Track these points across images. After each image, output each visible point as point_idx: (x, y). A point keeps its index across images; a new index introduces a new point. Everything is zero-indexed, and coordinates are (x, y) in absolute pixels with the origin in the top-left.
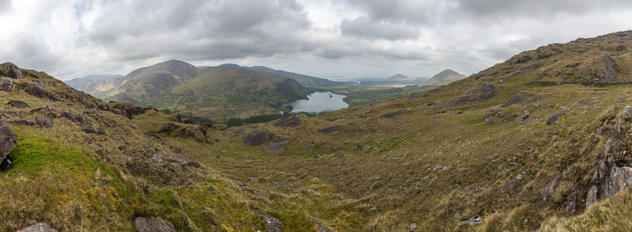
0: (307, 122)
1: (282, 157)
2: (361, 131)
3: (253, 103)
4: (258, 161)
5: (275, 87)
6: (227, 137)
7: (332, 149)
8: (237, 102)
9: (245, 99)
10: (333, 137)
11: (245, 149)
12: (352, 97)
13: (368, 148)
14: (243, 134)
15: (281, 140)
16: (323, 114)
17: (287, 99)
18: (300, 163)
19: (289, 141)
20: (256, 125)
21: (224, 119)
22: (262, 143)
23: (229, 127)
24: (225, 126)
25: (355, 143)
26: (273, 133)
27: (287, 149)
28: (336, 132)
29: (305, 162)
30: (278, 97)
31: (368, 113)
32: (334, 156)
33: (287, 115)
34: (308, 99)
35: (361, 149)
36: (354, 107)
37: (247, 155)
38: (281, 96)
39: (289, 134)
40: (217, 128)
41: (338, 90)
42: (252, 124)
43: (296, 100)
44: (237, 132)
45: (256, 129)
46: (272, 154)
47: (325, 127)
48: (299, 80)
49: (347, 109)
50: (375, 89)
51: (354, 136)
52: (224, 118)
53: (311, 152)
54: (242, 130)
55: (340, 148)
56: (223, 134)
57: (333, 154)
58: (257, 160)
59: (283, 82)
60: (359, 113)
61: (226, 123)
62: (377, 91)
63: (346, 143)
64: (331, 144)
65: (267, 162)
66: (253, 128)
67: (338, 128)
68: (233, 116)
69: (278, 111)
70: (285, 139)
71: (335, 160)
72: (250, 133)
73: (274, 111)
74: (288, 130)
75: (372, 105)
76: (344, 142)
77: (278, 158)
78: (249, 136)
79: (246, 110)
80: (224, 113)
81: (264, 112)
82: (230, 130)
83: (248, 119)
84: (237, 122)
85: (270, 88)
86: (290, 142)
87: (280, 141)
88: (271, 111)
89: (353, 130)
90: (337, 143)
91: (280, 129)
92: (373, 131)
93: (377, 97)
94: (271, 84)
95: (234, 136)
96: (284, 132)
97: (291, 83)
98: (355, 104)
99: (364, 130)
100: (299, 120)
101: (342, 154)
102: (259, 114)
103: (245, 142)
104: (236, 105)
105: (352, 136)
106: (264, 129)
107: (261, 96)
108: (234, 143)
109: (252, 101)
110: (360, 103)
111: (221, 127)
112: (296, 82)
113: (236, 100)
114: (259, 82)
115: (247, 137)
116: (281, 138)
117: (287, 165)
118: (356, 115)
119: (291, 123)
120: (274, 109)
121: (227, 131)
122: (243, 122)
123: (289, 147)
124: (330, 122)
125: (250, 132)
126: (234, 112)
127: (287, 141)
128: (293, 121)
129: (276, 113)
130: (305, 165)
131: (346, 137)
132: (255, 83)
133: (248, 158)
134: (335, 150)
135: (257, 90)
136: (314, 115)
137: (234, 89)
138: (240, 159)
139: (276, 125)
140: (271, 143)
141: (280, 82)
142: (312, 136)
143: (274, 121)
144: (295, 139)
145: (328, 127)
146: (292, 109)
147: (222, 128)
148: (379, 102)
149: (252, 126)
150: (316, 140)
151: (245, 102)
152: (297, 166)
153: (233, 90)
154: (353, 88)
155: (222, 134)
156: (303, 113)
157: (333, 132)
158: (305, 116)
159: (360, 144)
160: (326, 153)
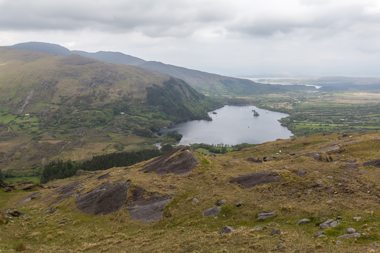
0: (208, 163)
1: (159, 232)
2: (319, 188)
3: (100, 128)
4: (110, 243)
5: (144, 96)
6: (42, 203)
7: (256, 217)
8: (64, 127)
9: (82, 121)
10: (260, 195)
11: (83, 222)
12: (301, 118)
13: (334, 224)
14: (78, 192)
15: (157, 198)
16: (240, 148)
17: (168, 119)
18: (192, 242)
19: (172, 200)
20: (105, 172)
21: (34, 167)
22: (117, 208)
23: (45, 182)
24: (36, 180)
25: (304, 212)
26: (141, 185)
27: (168, 215)
28: (265, 186)
29: (203, 240)
30: (150, 115)
31: (335, 152)
32: (260, 232)
33: (168, 149)
34: (210, 119)
35: (318, 225)
36: (303, 139)
37: (87, 233)
38: (158, 114)
39: (172, 188)
40: (17, 187)
41: (273, 101)
42: (98, 171)
43: (186, 121)
44: (66, 190)
45: (105, 180)
46: (139, 227)
47: (244, 173)
48: (193, 83)
49: (287, 142)
50: (354, 102)
51: (303, 197)
52: (33, 162)
53: (216, 221)
54: (76, 184)
55: (272, 218)
56: (32, 199)
57: (259, 228)
58: (108, 241)
59: (161, 85)
60: (316, 152)
61: (38, 174)
62: (359, 108)
63: (284, 209)
64: (254, 207)
65: (128, 242)
66: (100, 178)
67: (269, 178)
68: (54, 158)
69: (150, 144)
70: (165, 197)
71: (261, 238)
72: (93, 190)
73: (143, 143)
74: (170, 178)
75: (344, 136)
76: (282, 206)
77: (150, 232)
78: (91, 196)
79: (84, 143)
80: (34, 152)
81: (123, 146)
82: (49, 188)
83: (88, 162)
84: (64, 170)
85: (135, 96)
86: (175, 202)
87: (154, 202)
88: (138, 144)
89: (301, 184)
90: (266, 206)
91: (155, 177)
92: (347, 192)
93: (358, 119)
94: (135, 90)
95: (59, 199)
96: (163, 183)
97: (177, 87)
98: (307, 132)
99: (326, 188)
100: (193, 160)
101: (277, 229)
102: (112, 151)
103: (83, 208)
104: (62, 133)
105: (299, 196)
106: (123, 179)
107: (116, 113)
108: (56, 213)
109: (98, 125)
110: (316, 131)
111: (25, 183)
112: (187, 86)
113: (62, 123)
114: (111, 84)
115: (86, 198)
116: (157, 195)
117: (167, 246)
118: (308, 155)
119: (176, 166)
120: (142, 140)
121: (42, 191)
122: (77, 168)
123: (173, 212)
124: (254, 164)
125: (93, 186)
126: (56, 150)
127: (169, 201)
128: (180, 162)
129: (148, 147)
130: (203, 245)
131: (285, 198)
132: (101, 88)
133: (90, 239)
134: (262, 221)
135: (107, 101)
136: (223, 150)
137: (56, 99)
138: (71, 245)
139: (147, 170)
140: (137, 206)
141: (154, 85)
142: (217, 190)
143: (142, 163)
144: (184, 196)
145: (249, 173)
146: (179, 138)
147: (28, 185)
148: (362, 132)
149: (97, 176)
150: (226, 198)
151: (81, 126)
152: (187, 246)
153: (53, 101)
154: (303, 99)
155: (29, 199)
156: (202, 146)
157: (259, 184)
158: (206, 151)
159: (316, 215)
160: (245, 223)
